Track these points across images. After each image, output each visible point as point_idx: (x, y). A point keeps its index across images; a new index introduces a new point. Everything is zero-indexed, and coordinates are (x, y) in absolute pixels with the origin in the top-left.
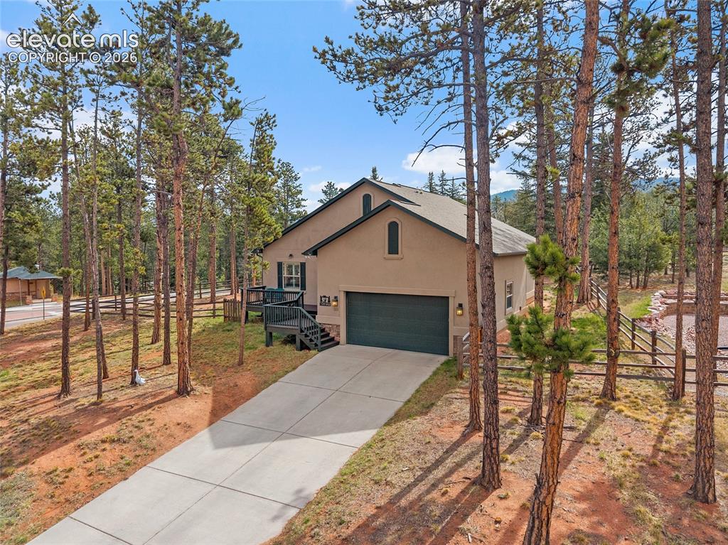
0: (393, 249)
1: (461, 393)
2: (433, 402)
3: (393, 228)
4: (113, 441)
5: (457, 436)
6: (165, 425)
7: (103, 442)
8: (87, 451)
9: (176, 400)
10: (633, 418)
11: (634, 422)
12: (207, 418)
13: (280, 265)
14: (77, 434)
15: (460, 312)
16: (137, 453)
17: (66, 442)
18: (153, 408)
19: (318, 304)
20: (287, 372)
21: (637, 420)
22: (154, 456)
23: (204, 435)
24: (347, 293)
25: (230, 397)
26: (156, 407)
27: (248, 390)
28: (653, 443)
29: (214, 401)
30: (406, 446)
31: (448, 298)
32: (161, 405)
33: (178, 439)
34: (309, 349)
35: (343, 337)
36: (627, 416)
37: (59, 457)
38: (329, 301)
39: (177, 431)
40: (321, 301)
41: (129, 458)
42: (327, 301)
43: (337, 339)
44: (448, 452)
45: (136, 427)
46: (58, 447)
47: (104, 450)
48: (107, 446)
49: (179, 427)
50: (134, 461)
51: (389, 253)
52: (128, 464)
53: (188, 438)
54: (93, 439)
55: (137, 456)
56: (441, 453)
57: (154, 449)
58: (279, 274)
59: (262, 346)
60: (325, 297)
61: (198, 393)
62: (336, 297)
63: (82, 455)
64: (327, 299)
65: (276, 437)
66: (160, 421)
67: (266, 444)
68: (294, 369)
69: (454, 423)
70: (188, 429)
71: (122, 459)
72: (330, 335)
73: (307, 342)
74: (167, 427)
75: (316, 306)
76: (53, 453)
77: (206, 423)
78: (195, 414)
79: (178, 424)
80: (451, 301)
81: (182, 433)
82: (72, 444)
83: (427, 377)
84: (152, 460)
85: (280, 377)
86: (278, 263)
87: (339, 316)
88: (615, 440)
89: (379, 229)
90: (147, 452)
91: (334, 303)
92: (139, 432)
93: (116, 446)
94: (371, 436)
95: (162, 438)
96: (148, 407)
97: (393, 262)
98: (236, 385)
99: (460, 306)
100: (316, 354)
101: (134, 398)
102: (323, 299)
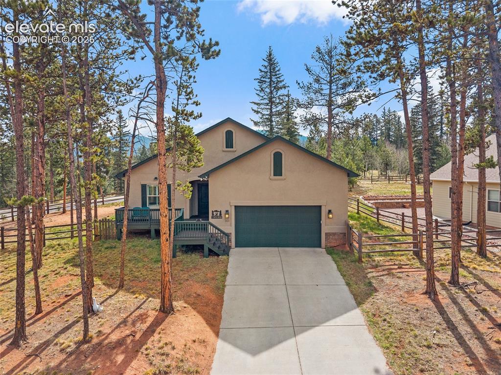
0: (278, 170)
2: (367, 281)
3: (278, 157)
6: (185, 346)
13: (144, 187)
18: (156, 332)
19: (210, 218)
20: (225, 276)
24: (235, 206)
25: (206, 306)
26: (158, 330)
27: (212, 297)
29: (199, 312)
31: (320, 206)
33: (206, 356)
34: (218, 255)
38: (220, 214)
39: (198, 348)
40: (213, 215)
42: (218, 215)
43: (229, 244)
44: (443, 313)
45: (163, 354)
49: (196, 343)
51: (274, 175)
53: (214, 353)
58: (142, 194)
60: (216, 211)
61: (179, 309)
62: (227, 211)
64: (219, 213)
66: (176, 342)
68: (227, 273)
70: (205, 344)
73: (215, 249)
74: (188, 346)
77: (213, 335)
78: (198, 328)
79: (194, 341)
80: (323, 209)
81: (204, 349)
83: (335, 265)
85: (224, 282)
86: (142, 185)
87: (230, 225)
89: (266, 158)
91: (227, 216)
92: (170, 359)
94: (361, 314)
95: (193, 358)
96: (150, 331)
97: (278, 182)
98: (199, 295)
99: (330, 212)
100: (228, 259)
101: (118, 326)
102: (214, 213)
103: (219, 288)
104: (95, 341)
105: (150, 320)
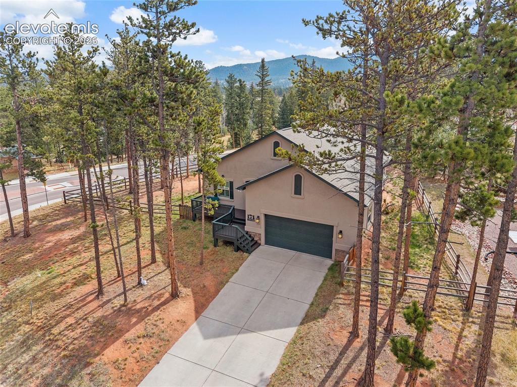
0: (298, 191)
1: (344, 299)
2: (327, 306)
3: (298, 179)
4: (144, 336)
5: (345, 341)
6: (171, 323)
7: (139, 337)
8: (131, 344)
9: (172, 302)
10: (443, 327)
11: (443, 331)
12: (193, 314)
14: (121, 332)
15: (340, 236)
16: (160, 344)
17: (117, 339)
18: (160, 310)
19: (246, 219)
20: (233, 273)
21: (445, 329)
22: (170, 345)
23: (194, 328)
24: (266, 215)
25: (203, 297)
26: (162, 308)
27: (212, 290)
28: (453, 351)
29: (195, 301)
30: (317, 347)
31: (333, 226)
32: (164, 307)
33: (180, 332)
35: (263, 241)
36: (440, 325)
37: (116, 350)
38: (254, 218)
39: (178, 326)
41: (156, 348)
42: (252, 218)
43: (259, 241)
44: (342, 354)
45: (155, 325)
46: (113, 342)
47: (141, 343)
48: (141, 340)
49: (179, 323)
50: (159, 349)
51: (295, 194)
52: (157, 353)
53: (186, 331)
54: (132, 336)
55: (160, 346)
56: (337, 354)
57: (168, 341)
59: (211, 246)
60: (251, 215)
61: (184, 295)
62: (258, 217)
63: (129, 348)
64: (252, 217)
65: (238, 332)
66: (167, 319)
67: (233, 337)
68: (237, 270)
69: (342, 328)
70: (184, 324)
71: (152, 349)
72: (255, 239)
74: (172, 323)
75: (245, 220)
76: (112, 346)
77: (194, 318)
78: (186, 312)
79: (178, 321)
80: (335, 228)
81: (181, 327)
82: (121, 340)
83: (321, 282)
84: (169, 348)
85: (230, 278)
87: (261, 228)
88: (433, 347)
89: (289, 180)
90: (165, 343)
91: (257, 221)
92: (157, 329)
93: (146, 339)
94: (294, 334)
95: (171, 331)
96: (157, 308)
97: (297, 200)
98: (205, 286)
99: (341, 232)
100: (248, 257)
101: (145, 299)
102: (249, 216)
103: (222, 283)
104: (129, 306)
105: (163, 299)
